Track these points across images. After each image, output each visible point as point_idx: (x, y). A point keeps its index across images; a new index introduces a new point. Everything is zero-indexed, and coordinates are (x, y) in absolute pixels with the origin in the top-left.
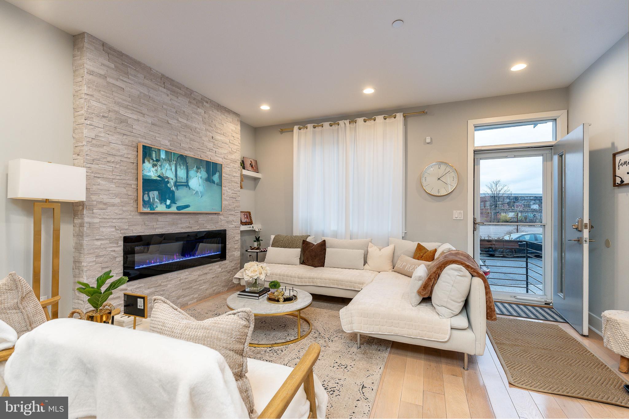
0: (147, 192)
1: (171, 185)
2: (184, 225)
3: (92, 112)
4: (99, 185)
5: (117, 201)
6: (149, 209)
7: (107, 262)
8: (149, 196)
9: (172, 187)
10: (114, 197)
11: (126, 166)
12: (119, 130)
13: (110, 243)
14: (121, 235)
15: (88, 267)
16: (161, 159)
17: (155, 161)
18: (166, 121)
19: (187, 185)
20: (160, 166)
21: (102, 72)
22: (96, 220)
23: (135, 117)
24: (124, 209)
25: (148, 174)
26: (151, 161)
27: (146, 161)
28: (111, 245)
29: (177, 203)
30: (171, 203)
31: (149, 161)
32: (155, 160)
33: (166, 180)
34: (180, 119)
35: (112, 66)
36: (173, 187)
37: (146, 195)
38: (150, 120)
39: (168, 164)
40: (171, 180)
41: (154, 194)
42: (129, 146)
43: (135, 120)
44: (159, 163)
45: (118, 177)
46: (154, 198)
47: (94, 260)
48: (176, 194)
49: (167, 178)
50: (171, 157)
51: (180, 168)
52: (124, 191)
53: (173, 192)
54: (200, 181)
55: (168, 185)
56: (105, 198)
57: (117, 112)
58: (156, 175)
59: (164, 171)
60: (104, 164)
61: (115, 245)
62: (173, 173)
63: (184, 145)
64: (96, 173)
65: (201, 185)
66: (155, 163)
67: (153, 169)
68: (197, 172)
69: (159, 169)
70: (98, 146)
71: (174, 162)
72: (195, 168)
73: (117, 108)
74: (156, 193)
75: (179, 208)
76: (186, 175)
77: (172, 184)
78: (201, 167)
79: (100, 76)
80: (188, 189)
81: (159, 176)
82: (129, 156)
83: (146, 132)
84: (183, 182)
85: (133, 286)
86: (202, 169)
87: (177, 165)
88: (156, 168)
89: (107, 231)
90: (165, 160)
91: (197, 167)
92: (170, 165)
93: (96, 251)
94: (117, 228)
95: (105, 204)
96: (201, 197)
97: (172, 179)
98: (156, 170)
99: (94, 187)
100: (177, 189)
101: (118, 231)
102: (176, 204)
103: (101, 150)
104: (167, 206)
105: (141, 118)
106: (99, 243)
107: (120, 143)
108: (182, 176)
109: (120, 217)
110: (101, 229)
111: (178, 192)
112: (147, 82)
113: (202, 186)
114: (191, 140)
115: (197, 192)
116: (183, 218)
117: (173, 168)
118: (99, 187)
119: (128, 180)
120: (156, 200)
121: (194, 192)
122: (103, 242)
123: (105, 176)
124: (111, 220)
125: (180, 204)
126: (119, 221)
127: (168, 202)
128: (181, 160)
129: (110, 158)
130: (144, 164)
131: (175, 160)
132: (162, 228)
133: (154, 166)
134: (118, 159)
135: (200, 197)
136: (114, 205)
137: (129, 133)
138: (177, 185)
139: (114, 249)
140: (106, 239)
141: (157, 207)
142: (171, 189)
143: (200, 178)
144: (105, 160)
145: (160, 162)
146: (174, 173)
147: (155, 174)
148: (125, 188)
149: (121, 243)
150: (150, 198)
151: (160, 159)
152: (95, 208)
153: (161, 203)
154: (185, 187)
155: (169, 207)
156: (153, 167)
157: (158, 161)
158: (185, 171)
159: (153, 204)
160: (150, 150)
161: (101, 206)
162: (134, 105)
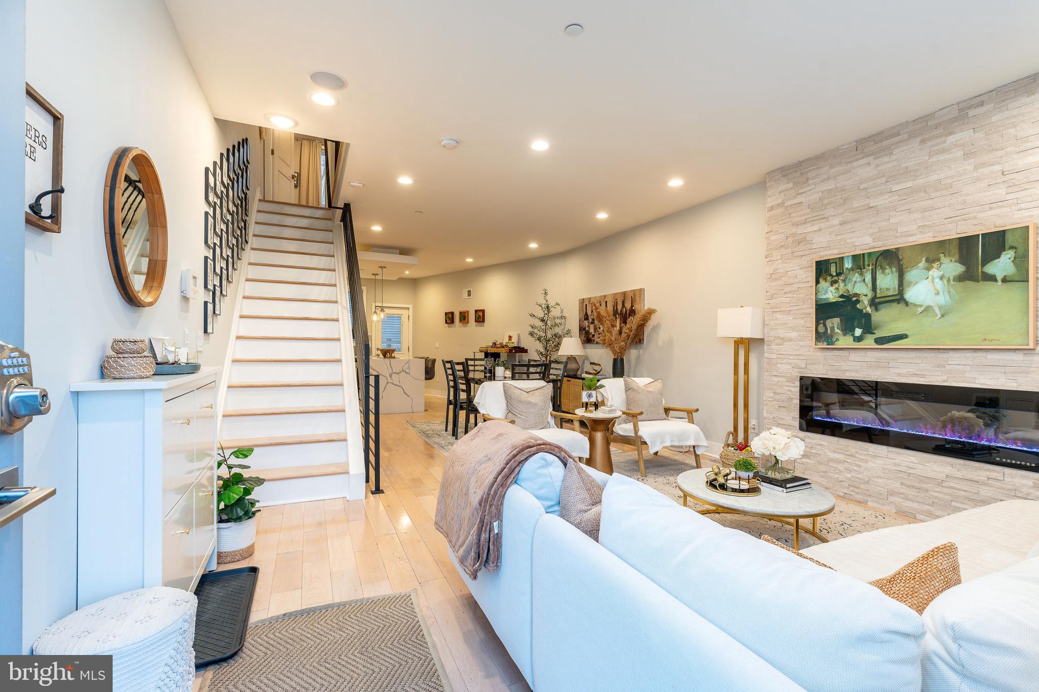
0: (822, 321)
1: (865, 305)
2: (904, 371)
3: (772, 247)
4: (776, 320)
5: (794, 335)
6: (826, 344)
7: (783, 401)
8: (825, 325)
9: (866, 307)
10: (791, 331)
11: (804, 293)
12: (796, 254)
13: (787, 381)
14: (797, 374)
15: (767, 401)
16: (845, 270)
17: (835, 276)
18: (866, 207)
19: (899, 298)
20: (844, 281)
21: (780, 201)
22: (774, 356)
23: (816, 228)
24: (802, 343)
25: (824, 297)
26: (829, 278)
27: (821, 280)
28: (788, 384)
29: (875, 332)
30: (863, 333)
31: (825, 280)
32: (835, 274)
33: (854, 299)
34: (895, 188)
35: (791, 185)
36: (868, 307)
37: (821, 325)
38: (836, 221)
39: (857, 274)
40: (863, 298)
41: (834, 323)
42: (807, 267)
43: (816, 231)
44: (841, 278)
45: (795, 308)
46: (832, 329)
47: (772, 396)
48: (873, 318)
49: (856, 295)
50: (864, 261)
51: (883, 273)
52: (802, 322)
53: (868, 316)
54: (939, 284)
55: (858, 306)
56: (782, 333)
57: (794, 235)
58: (837, 295)
59: (850, 287)
60: (782, 297)
61: (792, 385)
62: (867, 285)
63: (905, 229)
64: (774, 308)
65: (941, 291)
66: (836, 278)
67: (832, 289)
68: (928, 269)
69: (842, 285)
70: (776, 280)
71: (870, 268)
72: (923, 264)
73: (794, 230)
74: (836, 321)
75: (879, 341)
76: (896, 282)
77: (866, 303)
78: (942, 255)
79: (779, 205)
80: (902, 305)
81: (842, 296)
82: (808, 280)
83: (830, 239)
84: (889, 296)
85: (813, 439)
86: (945, 260)
87: (876, 271)
88: (837, 285)
89: (784, 368)
90: (852, 269)
91: (927, 260)
92: (861, 274)
93: (774, 387)
94: (793, 365)
95: (782, 339)
96: (943, 316)
97: (866, 295)
98: (837, 289)
99: (772, 322)
100: (877, 310)
101: (794, 369)
102: (875, 334)
103: (780, 282)
104: (856, 339)
105: (822, 226)
106: (776, 379)
107: (798, 268)
108: (887, 287)
109: (797, 353)
110: (779, 365)
111: (877, 314)
112: (833, 171)
113: (946, 293)
114: (924, 210)
115: (928, 309)
116: (902, 358)
117: (868, 277)
118: (776, 321)
119: (806, 308)
120: (837, 330)
121: (920, 310)
122: (780, 379)
123: (782, 309)
124: (788, 357)
125: (880, 334)
126: (797, 357)
127: (858, 332)
128: (885, 258)
129: (788, 289)
130: (819, 285)
131: (873, 264)
132: (857, 371)
133: (833, 283)
134: (795, 287)
135: (939, 315)
136: (790, 340)
137: (808, 252)
138: (875, 303)
139: (791, 389)
140: (784, 376)
141: (838, 340)
142: (864, 311)
143: (937, 280)
144: (783, 292)
145: (843, 275)
146: (870, 285)
147: (835, 294)
148: (802, 318)
149: (798, 383)
150: (826, 329)
151: (843, 271)
152: (773, 344)
153: (845, 335)
154: (895, 305)
155: (859, 339)
156: (832, 285)
157: (838, 274)
158: (896, 275)
159: (832, 336)
160: (827, 264)
161: (779, 341)
162: (814, 215)
